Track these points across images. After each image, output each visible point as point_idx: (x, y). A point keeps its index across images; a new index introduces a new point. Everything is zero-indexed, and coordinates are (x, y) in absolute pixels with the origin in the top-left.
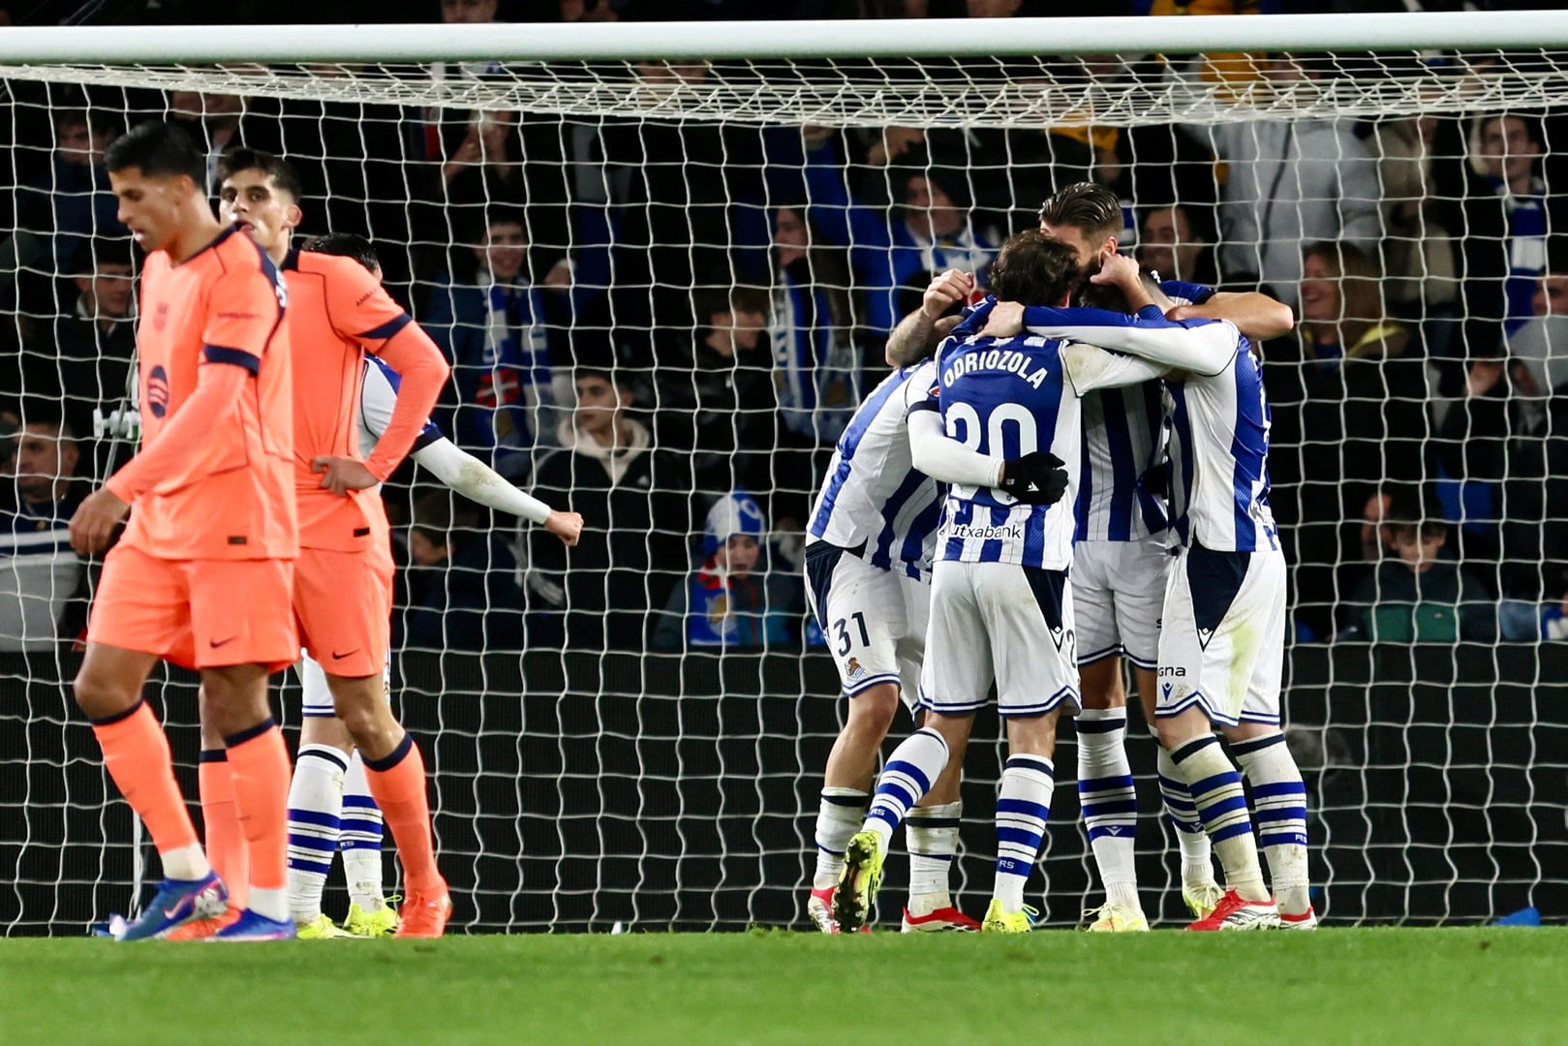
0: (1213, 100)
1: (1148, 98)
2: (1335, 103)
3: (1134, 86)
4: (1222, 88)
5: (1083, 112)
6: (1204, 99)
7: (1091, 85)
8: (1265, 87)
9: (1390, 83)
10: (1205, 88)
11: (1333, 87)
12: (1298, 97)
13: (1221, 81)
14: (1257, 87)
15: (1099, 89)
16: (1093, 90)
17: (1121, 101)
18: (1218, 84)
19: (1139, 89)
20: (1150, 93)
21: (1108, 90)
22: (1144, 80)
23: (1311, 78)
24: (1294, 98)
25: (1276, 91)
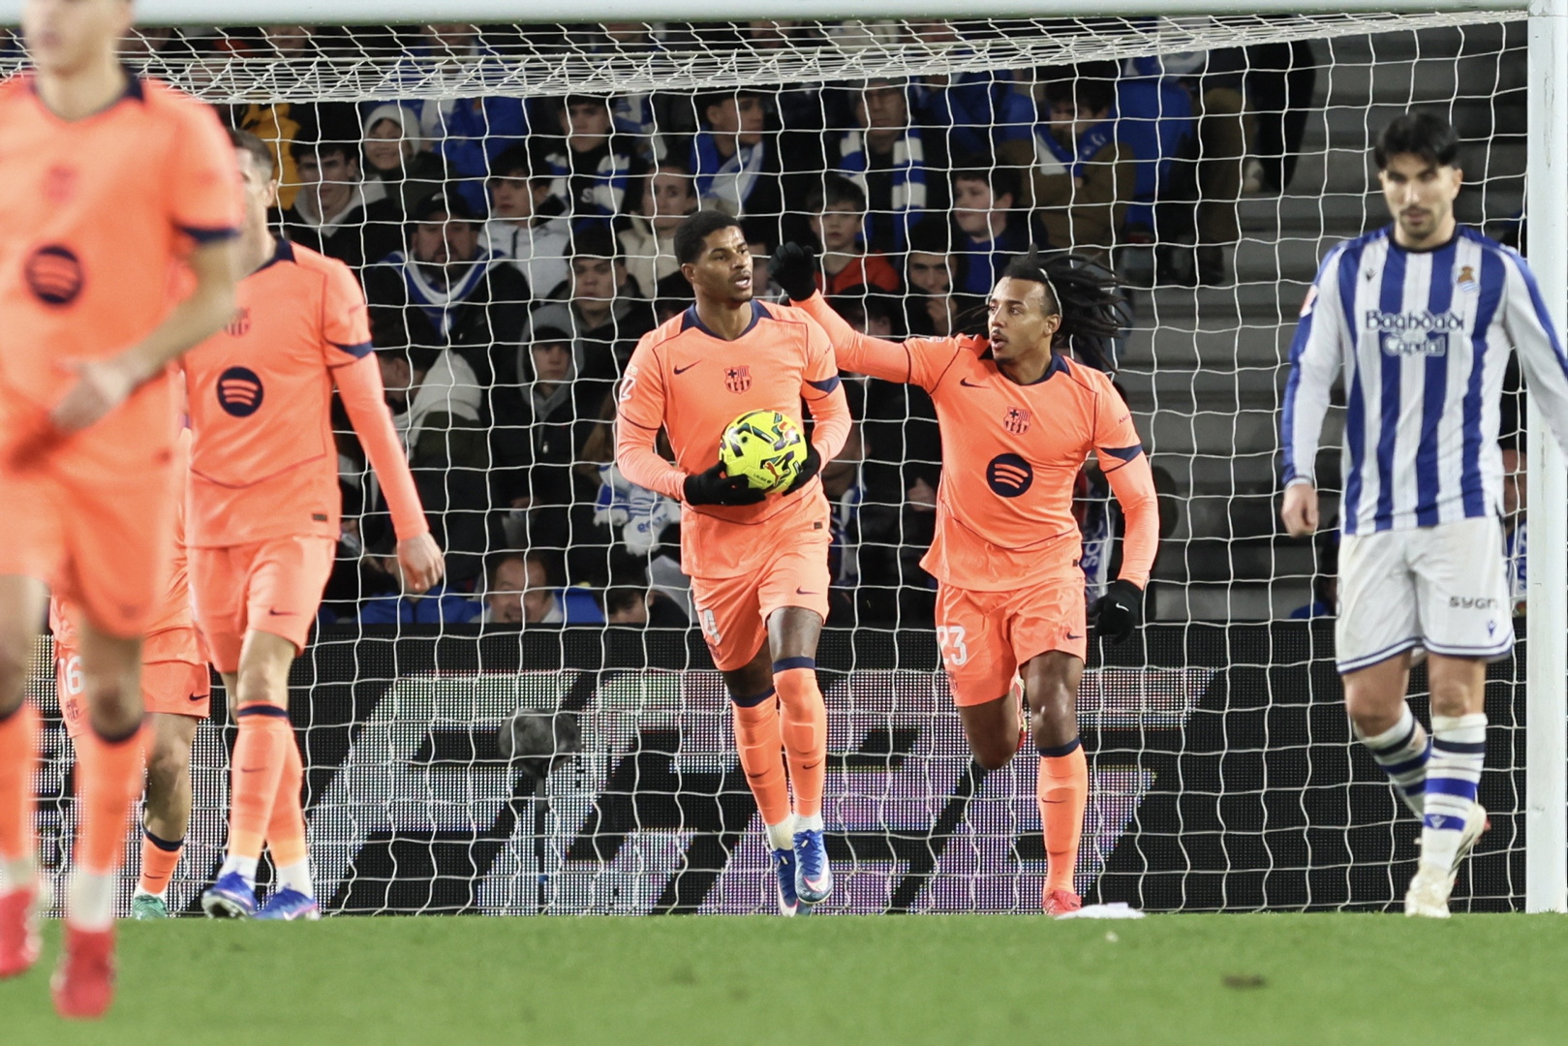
0: (441, 75)
1: (376, 73)
2: (567, 80)
3: (362, 60)
4: (450, 62)
5: (310, 88)
6: (432, 75)
7: (318, 59)
8: (494, 62)
9: (622, 59)
10: (433, 63)
11: (564, 62)
12: (530, 73)
13: (449, 55)
14: (487, 62)
15: (325, 64)
16: (319, 64)
17: (348, 76)
18: (447, 59)
19: (366, 64)
20: (378, 68)
21: (336, 64)
22: (371, 54)
23: (541, 53)
24: (524, 74)
25: (506, 67)
